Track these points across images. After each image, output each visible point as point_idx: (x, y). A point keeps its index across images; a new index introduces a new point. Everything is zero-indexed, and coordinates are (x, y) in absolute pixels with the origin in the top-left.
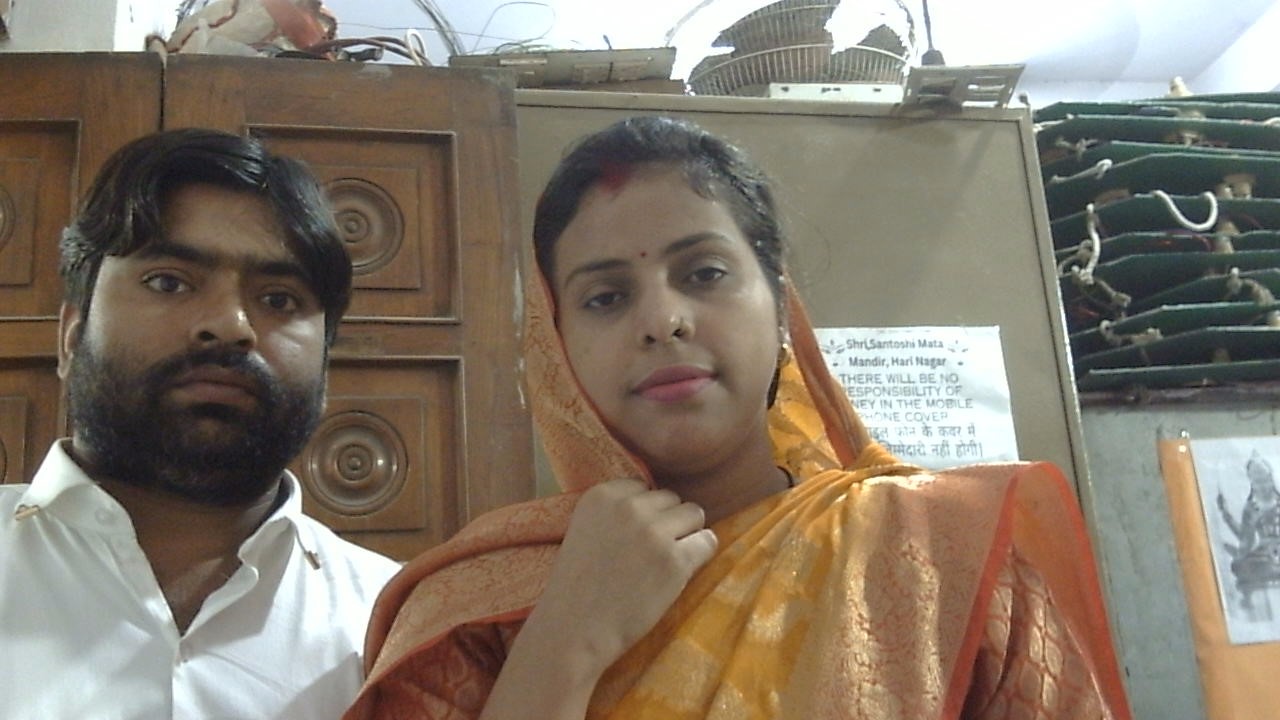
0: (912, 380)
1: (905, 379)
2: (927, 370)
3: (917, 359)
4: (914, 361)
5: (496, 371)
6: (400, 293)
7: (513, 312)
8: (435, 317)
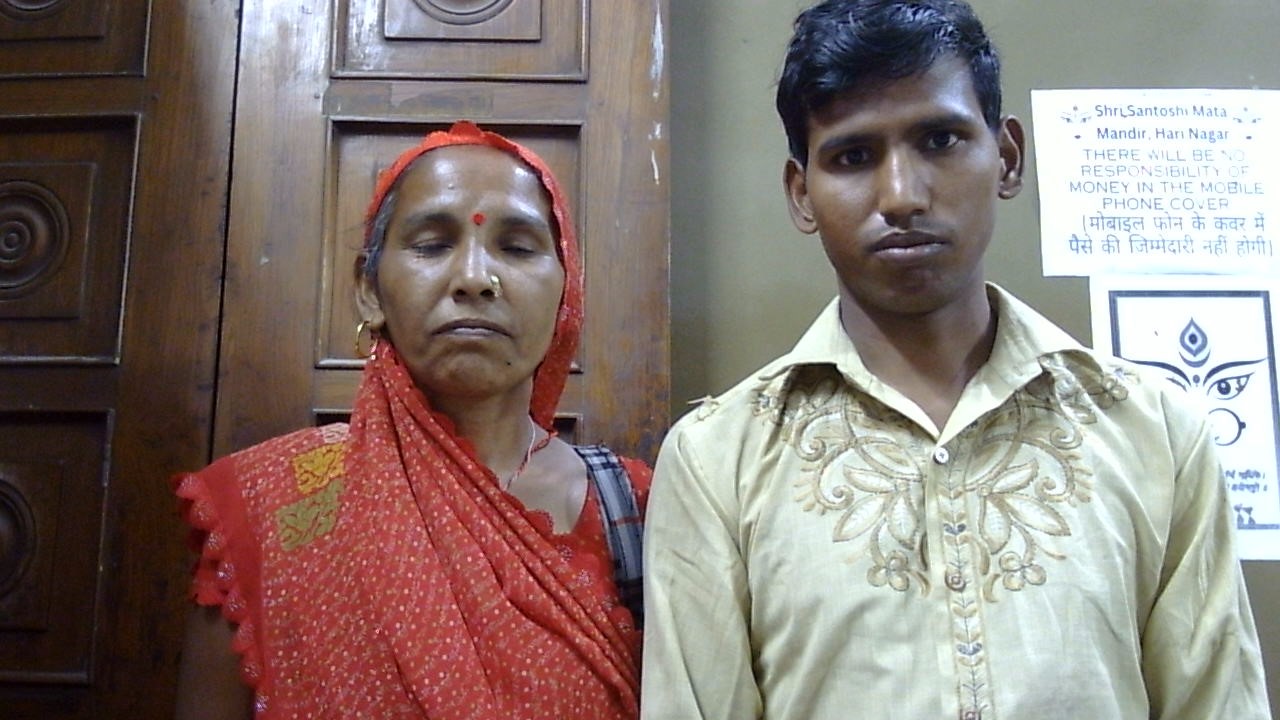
0: (1181, 157)
1: (1173, 156)
2: (1203, 144)
3: (1191, 130)
4: (1187, 133)
5: (626, 138)
6: (516, 45)
7: (651, 67)
8: (558, 73)
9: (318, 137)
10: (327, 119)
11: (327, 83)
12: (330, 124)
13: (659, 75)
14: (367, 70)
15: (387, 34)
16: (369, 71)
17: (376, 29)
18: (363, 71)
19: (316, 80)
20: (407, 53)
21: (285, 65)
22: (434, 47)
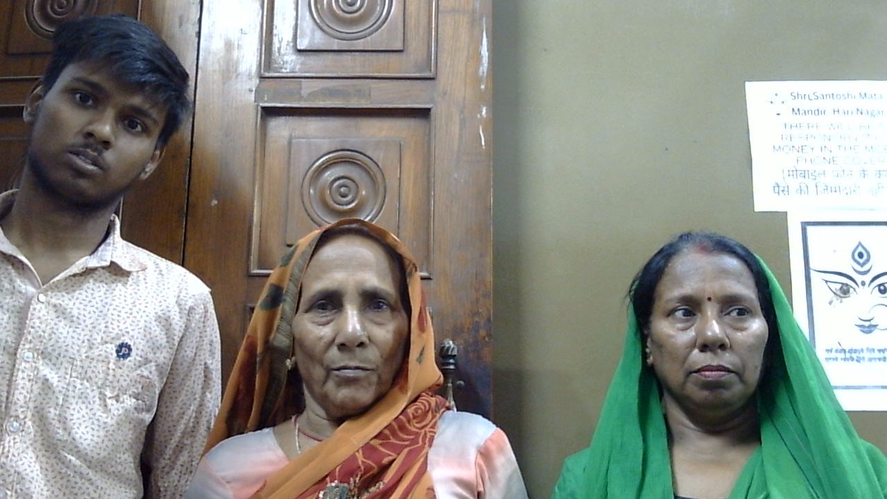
2: (866, 119)
3: (858, 110)
5: (462, 117)
6: (387, 54)
7: (479, 68)
8: (414, 73)
9: (251, 118)
10: (258, 105)
11: (258, 81)
12: (260, 109)
13: (485, 74)
14: (285, 72)
15: (299, 48)
16: (287, 72)
17: (291, 44)
18: (283, 72)
19: (250, 79)
20: (312, 61)
21: (229, 70)
22: (330, 56)
